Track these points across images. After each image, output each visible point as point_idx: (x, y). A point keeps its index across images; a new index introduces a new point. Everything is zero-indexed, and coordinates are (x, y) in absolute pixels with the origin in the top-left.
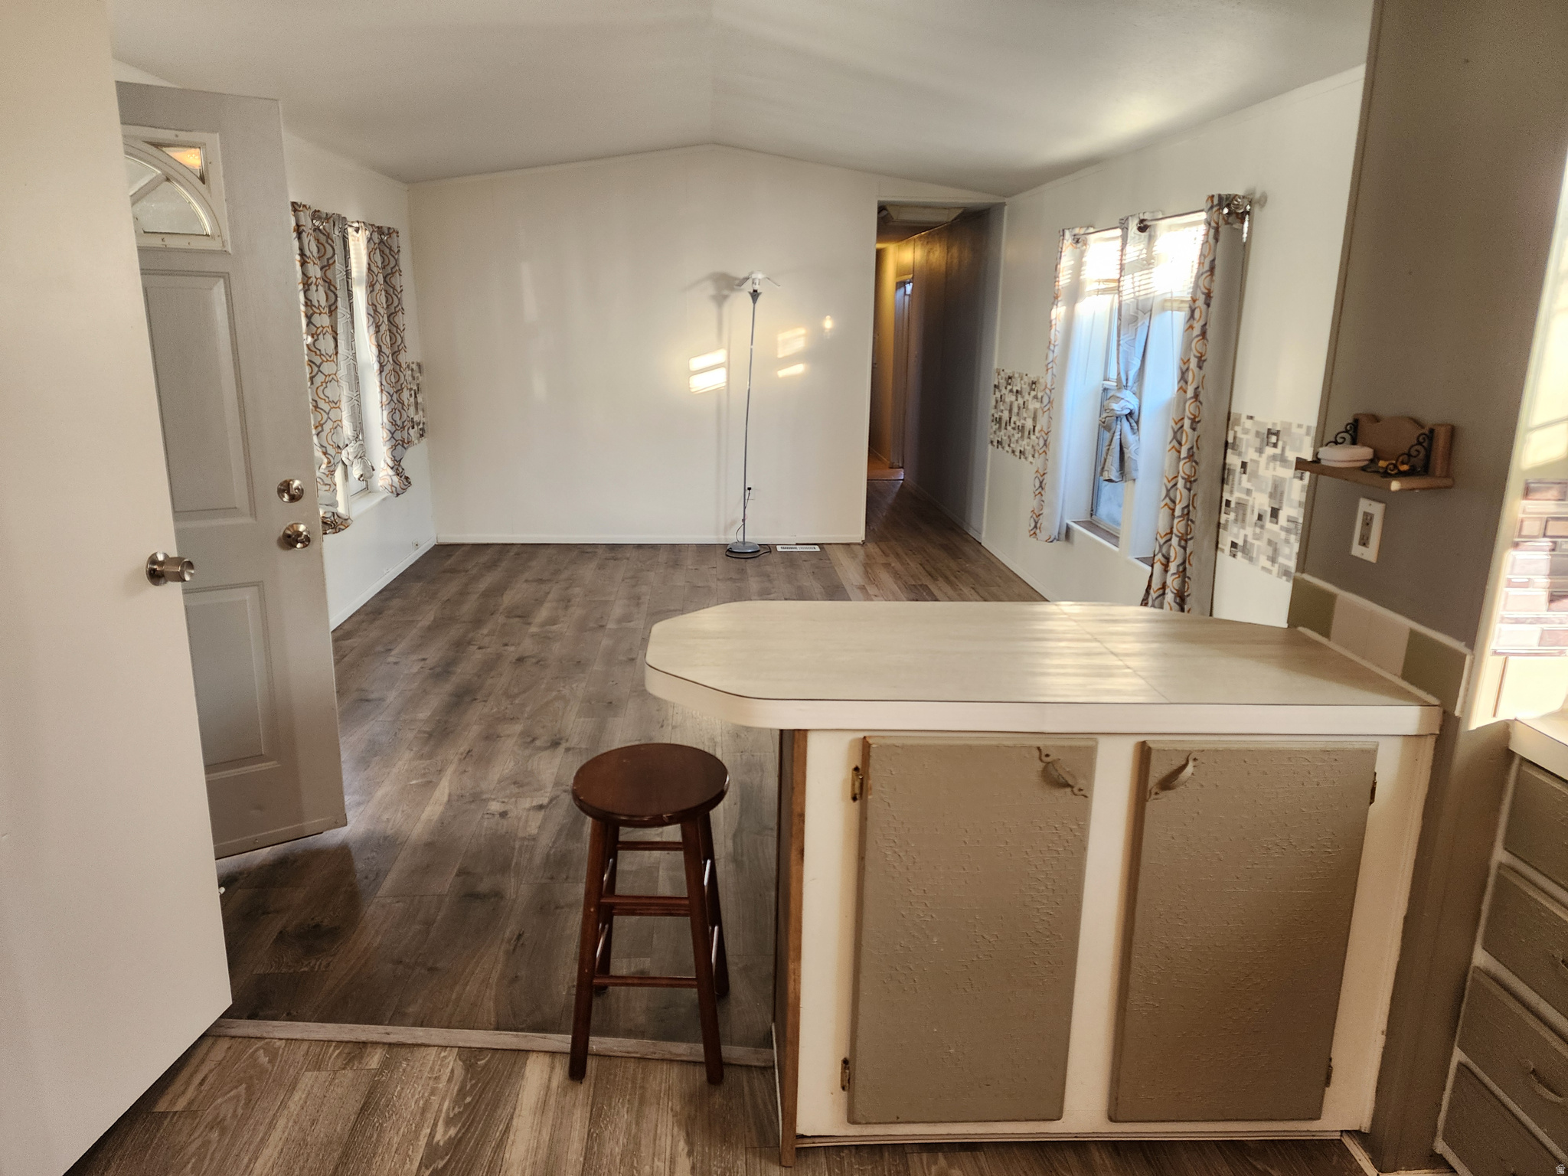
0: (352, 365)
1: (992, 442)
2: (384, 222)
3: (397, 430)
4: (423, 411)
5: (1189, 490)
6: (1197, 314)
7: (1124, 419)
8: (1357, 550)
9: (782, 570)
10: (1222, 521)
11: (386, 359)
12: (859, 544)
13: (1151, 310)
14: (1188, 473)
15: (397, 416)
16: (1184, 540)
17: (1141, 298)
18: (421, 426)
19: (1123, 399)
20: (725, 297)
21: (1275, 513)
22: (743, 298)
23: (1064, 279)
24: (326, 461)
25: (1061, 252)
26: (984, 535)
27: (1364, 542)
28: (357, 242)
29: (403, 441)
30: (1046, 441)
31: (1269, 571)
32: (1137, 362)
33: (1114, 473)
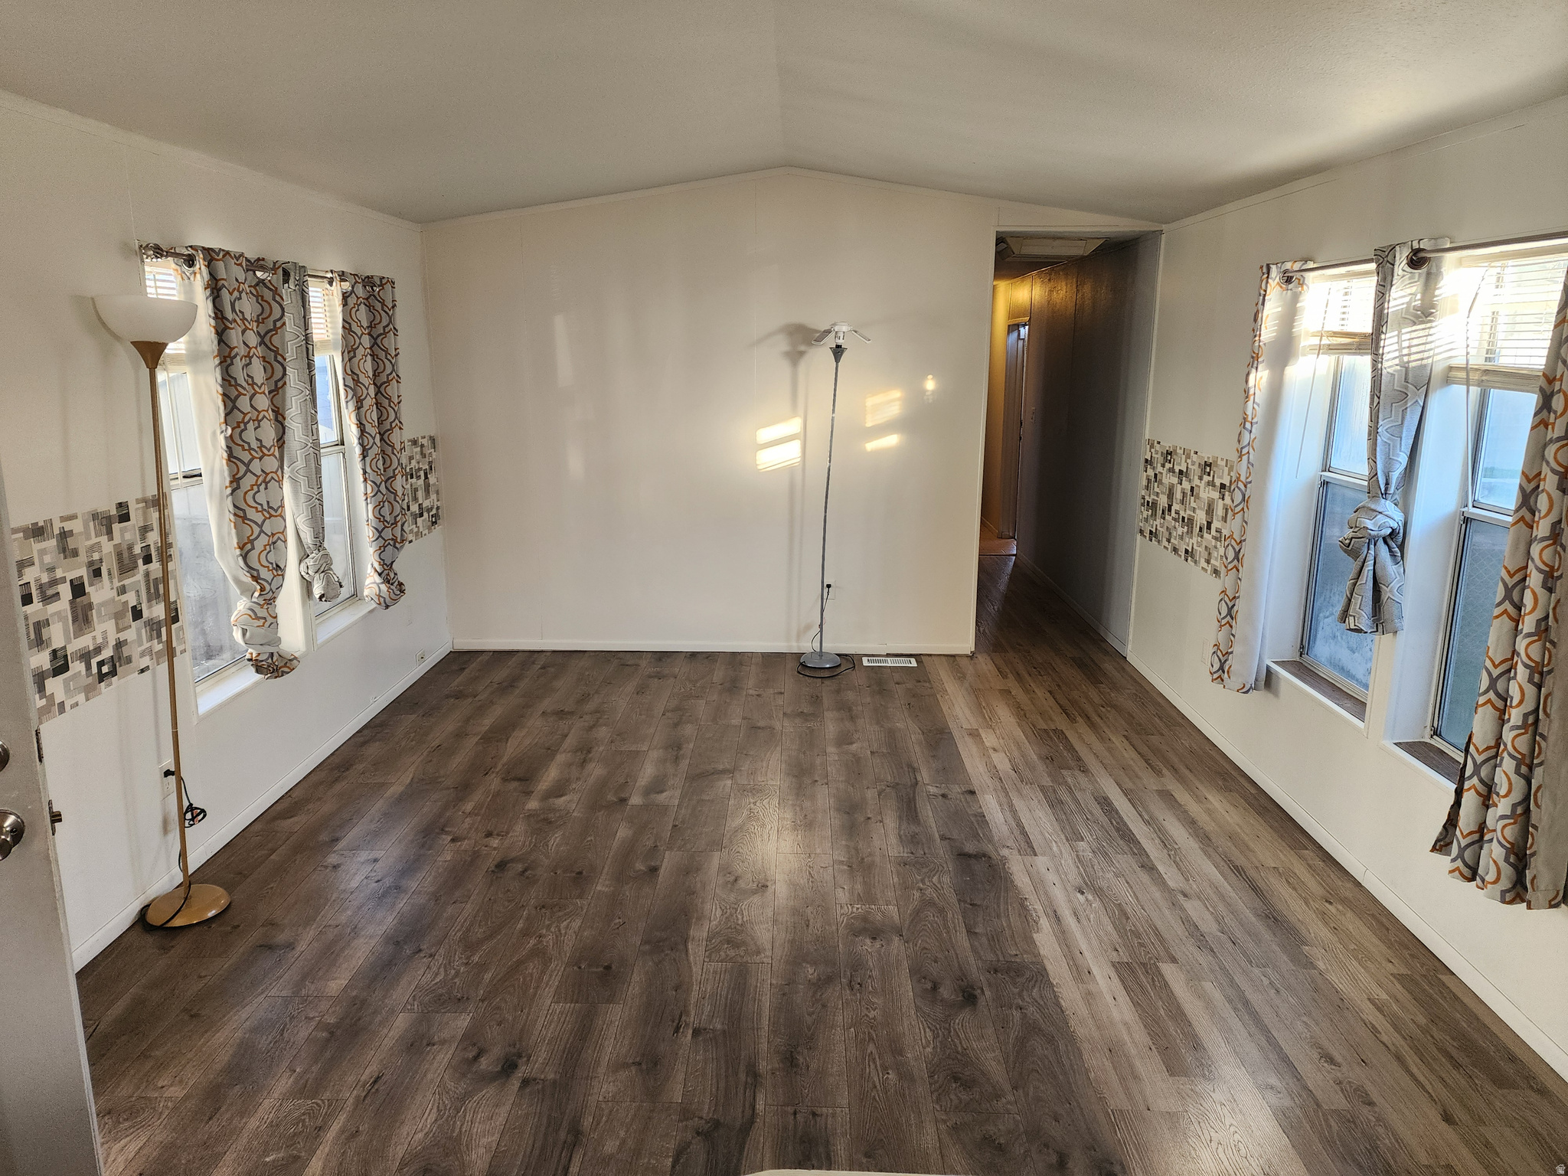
0: (312, 455)
1: (1141, 532)
2: (376, 270)
3: (386, 527)
4: (437, 493)
5: (1539, 686)
6: (1556, 402)
7: (1381, 542)
9: (868, 700)
11: (371, 441)
12: (967, 656)
13: (1428, 383)
14: (1537, 659)
15: (386, 511)
16: (1527, 764)
17: (1412, 365)
18: (434, 512)
19: (1380, 513)
20: (802, 354)
22: (823, 353)
23: (1268, 331)
24: (259, 587)
25: (1265, 295)
26: (1130, 647)
28: (331, 297)
29: (395, 541)
30: (1237, 554)
32: (1403, 459)
33: (1364, 621)
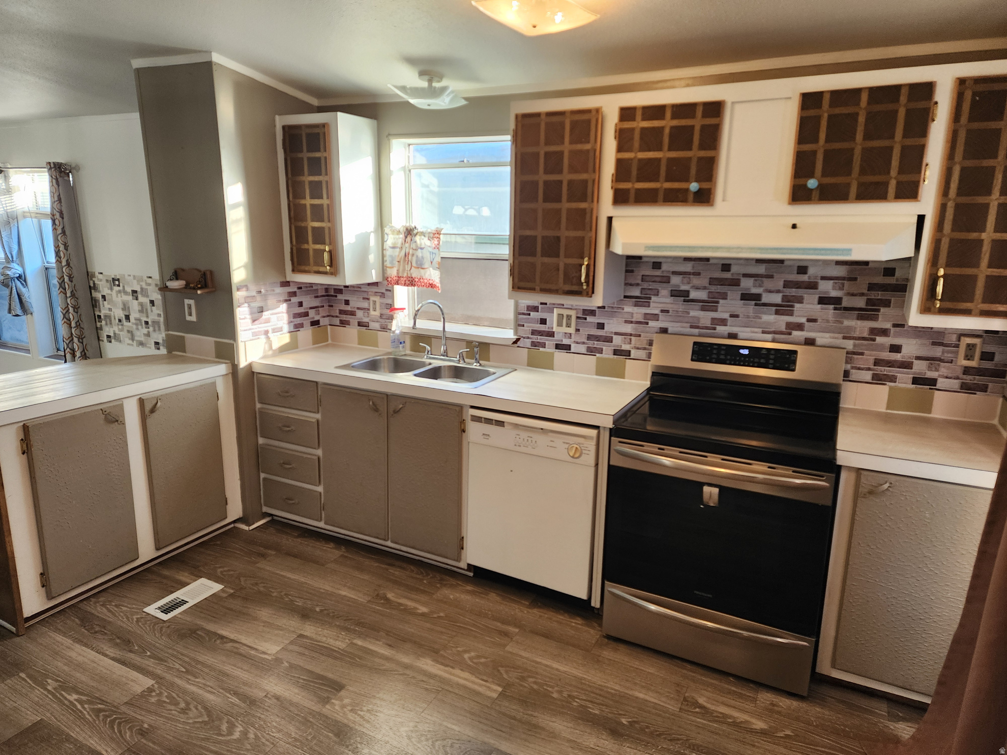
5: (77, 313)
6: (57, 222)
7: (16, 280)
8: (188, 318)
10: (98, 326)
13: (17, 218)
14: (73, 304)
16: (81, 339)
19: (12, 268)
21: (127, 318)
27: (190, 315)
31: (132, 345)
32: (16, 247)
33: (19, 312)
